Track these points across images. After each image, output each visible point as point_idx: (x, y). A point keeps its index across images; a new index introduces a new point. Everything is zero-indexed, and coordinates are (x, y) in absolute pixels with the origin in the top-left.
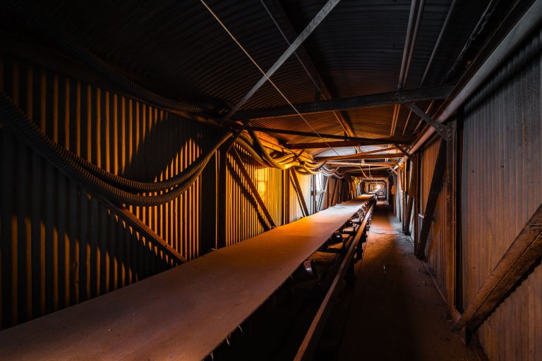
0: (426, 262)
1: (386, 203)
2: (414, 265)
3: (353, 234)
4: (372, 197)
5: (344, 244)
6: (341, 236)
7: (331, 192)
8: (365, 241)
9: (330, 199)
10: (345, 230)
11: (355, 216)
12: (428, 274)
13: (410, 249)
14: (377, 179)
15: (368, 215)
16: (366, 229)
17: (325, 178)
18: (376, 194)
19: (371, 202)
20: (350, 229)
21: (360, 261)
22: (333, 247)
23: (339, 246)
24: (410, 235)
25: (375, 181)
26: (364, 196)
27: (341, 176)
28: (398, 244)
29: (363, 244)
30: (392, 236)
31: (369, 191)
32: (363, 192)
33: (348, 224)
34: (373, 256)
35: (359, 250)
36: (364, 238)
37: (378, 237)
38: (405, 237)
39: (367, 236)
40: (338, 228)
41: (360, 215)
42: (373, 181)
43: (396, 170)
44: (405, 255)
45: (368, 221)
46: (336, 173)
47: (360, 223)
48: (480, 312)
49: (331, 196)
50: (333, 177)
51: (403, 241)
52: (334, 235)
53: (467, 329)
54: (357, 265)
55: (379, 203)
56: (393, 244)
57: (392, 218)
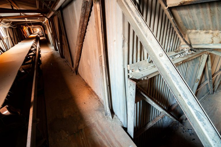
0: (65, 58)
1: (44, 38)
2: (61, 60)
3: (35, 55)
4: (37, 36)
5: (32, 60)
6: (30, 57)
7: (12, 36)
8: (41, 57)
9: (13, 40)
10: (30, 54)
11: (32, 47)
12: (66, 62)
13: (59, 56)
14: (36, 26)
15: (38, 45)
16: (39, 52)
17: (5, 29)
18: (38, 34)
19: (37, 39)
20: (32, 53)
21: (41, 65)
22: (27, 62)
23: (30, 61)
24: (58, 51)
25: (36, 27)
26: (32, 36)
27: (14, 26)
28: (54, 55)
29: (40, 58)
30: (51, 52)
31: (34, 32)
32: (31, 34)
33: (30, 51)
34: (46, 61)
35: (39, 61)
36: (40, 56)
37: (46, 54)
38: (56, 52)
39: (40, 55)
40: (26, 54)
41: (34, 46)
42: (34, 27)
43: (45, 23)
44: (58, 58)
45: (39, 48)
46: (11, 25)
47: (36, 50)
48: (76, 66)
49: (13, 38)
50: (10, 28)
51: (56, 54)
52: (26, 57)
53: (76, 71)
54: (41, 66)
55: (41, 38)
56: (52, 56)
57: (49, 45)
